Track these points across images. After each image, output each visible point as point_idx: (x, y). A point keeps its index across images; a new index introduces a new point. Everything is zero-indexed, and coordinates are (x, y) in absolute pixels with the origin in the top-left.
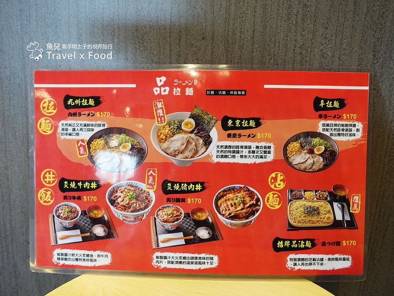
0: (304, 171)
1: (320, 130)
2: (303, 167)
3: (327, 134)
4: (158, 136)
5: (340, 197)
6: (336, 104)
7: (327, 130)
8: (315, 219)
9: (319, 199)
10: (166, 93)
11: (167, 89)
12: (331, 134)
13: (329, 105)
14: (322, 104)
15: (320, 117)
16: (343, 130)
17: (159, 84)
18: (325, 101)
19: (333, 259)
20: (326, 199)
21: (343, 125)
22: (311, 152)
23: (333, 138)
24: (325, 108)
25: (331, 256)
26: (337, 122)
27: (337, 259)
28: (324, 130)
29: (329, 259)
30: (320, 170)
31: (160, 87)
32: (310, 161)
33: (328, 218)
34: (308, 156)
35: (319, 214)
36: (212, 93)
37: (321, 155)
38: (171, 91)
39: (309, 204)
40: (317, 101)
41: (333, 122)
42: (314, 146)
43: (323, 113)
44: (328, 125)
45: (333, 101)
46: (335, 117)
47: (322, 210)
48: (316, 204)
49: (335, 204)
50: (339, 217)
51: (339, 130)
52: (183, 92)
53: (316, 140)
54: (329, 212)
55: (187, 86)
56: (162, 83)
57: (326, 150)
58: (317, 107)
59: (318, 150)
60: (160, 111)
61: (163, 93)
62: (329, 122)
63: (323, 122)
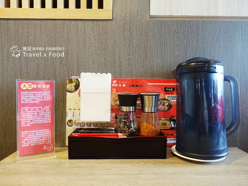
0: (161, 111)
1: (166, 98)
2: (161, 110)
3: (169, 99)
4: (114, 100)
5: (173, 120)
6: (172, 89)
7: (169, 98)
8: (165, 126)
9: (166, 120)
10: (117, 86)
11: (117, 84)
12: (170, 99)
13: (169, 90)
14: (167, 89)
15: (166, 94)
16: (174, 98)
17: (114, 83)
18: (168, 88)
19: (171, 140)
20: (168, 120)
21: (174, 96)
22: (164, 105)
23: (171, 100)
24: (168, 91)
25: (170, 139)
26: (172, 95)
27: (172, 140)
28: (168, 98)
29: (170, 140)
30: (166, 111)
31: (114, 84)
32: (163, 108)
33: (169, 126)
34: (162, 106)
35: (166, 125)
36: (132, 86)
37: (167, 106)
38: (118, 85)
39: (163, 122)
40: (165, 88)
41: (171, 95)
42: (165, 103)
43: (167, 92)
44: (169, 96)
45: (170, 88)
46: (171, 93)
47: (167, 124)
48: (165, 122)
49: (172, 122)
50: (173, 126)
51: (173, 98)
52: (122, 85)
53: (165, 101)
54: (169, 124)
55: (123, 84)
56: (115, 83)
57: (168, 104)
58: (165, 91)
59: (166, 104)
60: (114, 92)
61: (115, 86)
62: (170, 95)
63: (167, 95)
